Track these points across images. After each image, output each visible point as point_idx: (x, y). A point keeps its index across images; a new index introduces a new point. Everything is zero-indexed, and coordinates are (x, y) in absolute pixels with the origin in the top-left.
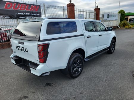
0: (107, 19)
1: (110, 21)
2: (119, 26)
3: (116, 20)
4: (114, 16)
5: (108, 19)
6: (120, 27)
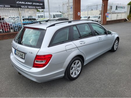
0: (115, 11)
1: (118, 13)
3: (125, 12)
4: (124, 7)
6: (129, 20)
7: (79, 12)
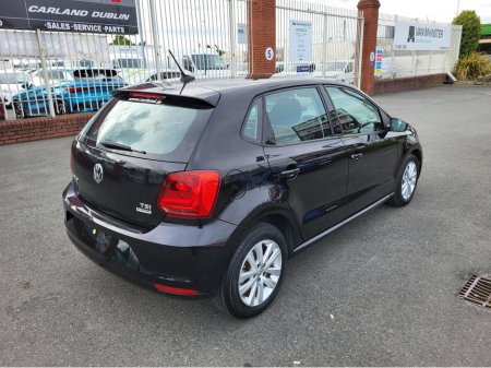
0: (405, 46)
1: (418, 53)
2: (454, 75)
3: (442, 51)
4: (437, 32)
5: (411, 46)
6: (458, 79)
7: (269, 49)
